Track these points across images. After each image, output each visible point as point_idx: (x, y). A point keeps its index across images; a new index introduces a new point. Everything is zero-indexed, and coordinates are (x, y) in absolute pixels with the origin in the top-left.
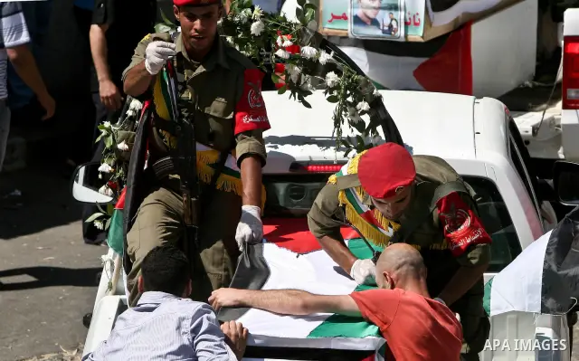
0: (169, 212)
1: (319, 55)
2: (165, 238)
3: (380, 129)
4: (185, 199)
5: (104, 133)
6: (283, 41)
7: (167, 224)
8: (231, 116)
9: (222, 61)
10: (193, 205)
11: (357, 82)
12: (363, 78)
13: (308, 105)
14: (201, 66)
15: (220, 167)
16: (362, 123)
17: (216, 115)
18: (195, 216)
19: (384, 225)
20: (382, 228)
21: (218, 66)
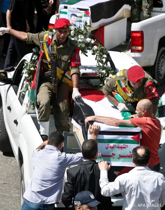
0: (49, 89)
1: (91, 41)
2: (49, 97)
3: (109, 63)
4: (53, 84)
5: (26, 65)
6: (81, 37)
7: (49, 92)
8: (69, 61)
9: (69, 45)
10: (56, 86)
11: (103, 49)
12: (105, 48)
13: (87, 56)
14: (62, 45)
15: (63, 75)
16: (103, 61)
17: (65, 60)
18: (56, 90)
19: (129, 92)
20: (128, 93)
21: (67, 46)
